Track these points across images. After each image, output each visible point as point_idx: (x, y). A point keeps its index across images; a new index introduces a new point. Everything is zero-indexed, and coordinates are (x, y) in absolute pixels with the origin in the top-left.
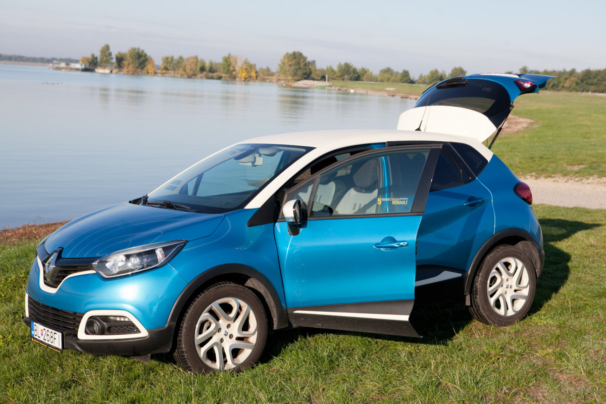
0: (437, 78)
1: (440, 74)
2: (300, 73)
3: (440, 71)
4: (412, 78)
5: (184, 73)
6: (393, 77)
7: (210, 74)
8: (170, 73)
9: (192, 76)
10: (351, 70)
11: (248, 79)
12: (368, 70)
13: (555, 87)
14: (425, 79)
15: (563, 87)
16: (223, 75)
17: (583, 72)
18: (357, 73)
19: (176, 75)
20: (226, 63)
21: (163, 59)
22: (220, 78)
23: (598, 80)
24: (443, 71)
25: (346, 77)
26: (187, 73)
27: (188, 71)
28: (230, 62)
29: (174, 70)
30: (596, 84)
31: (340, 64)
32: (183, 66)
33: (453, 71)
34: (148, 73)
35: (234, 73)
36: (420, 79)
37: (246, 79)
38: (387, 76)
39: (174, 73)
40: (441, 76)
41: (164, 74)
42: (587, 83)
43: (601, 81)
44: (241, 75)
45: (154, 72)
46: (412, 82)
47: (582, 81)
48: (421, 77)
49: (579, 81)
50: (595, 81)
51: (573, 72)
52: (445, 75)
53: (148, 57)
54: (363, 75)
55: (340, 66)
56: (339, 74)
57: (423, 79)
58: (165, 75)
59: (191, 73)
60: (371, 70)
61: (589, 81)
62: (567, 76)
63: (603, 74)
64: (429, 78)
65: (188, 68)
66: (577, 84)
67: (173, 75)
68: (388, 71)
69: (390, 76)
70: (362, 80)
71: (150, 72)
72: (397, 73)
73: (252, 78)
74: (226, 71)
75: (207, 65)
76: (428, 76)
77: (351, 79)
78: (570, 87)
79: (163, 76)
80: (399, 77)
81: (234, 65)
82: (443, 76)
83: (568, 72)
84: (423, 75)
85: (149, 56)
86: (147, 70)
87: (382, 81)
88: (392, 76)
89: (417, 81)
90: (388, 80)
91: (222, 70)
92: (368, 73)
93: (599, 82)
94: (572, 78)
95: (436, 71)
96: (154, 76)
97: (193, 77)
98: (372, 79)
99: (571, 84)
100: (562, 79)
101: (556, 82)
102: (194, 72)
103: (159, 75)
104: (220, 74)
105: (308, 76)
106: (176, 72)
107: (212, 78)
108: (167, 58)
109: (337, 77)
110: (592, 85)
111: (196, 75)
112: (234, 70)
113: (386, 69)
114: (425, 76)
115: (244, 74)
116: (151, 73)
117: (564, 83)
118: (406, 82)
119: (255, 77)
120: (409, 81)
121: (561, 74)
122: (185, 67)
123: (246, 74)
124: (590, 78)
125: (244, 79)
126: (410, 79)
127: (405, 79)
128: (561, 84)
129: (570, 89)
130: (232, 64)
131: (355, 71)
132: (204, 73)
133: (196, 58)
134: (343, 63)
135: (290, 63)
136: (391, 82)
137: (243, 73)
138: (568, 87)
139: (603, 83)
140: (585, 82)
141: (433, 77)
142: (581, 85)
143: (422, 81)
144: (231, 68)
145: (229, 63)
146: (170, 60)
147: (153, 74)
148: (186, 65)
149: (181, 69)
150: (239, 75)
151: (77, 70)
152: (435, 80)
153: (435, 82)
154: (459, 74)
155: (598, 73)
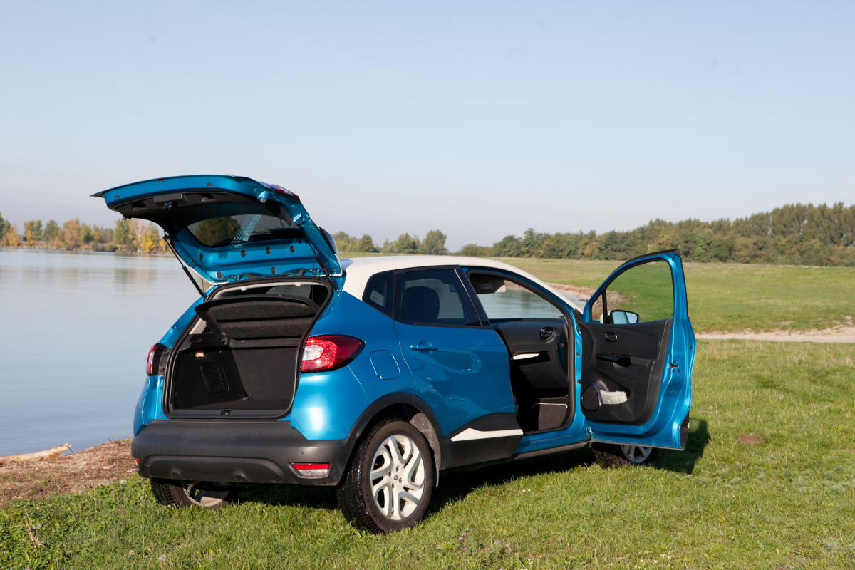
0: (409, 245)
1: (411, 241)
3: (412, 235)
4: (375, 246)
5: (61, 243)
6: (350, 245)
7: (100, 245)
8: (41, 244)
9: (74, 247)
11: (154, 251)
13: (571, 254)
14: (392, 247)
15: (583, 254)
16: (118, 246)
17: (605, 234)
19: (50, 247)
20: (121, 229)
21: (25, 225)
22: (114, 249)
23: (626, 245)
24: (415, 236)
26: (66, 244)
27: (67, 241)
28: (128, 227)
29: (47, 239)
30: (624, 250)
32: (60, 234)
33: (428, 236)
34: (8, 244)
35: (134, 242)
36: (385, 247)
37: (151, 250)
38: (342, 243)
39: (47, 244)
40: (414, 243)
41: (31, 245)
42: (612, 249)
43: (630, 246)
44: (145, 245)
45: (17, 243)
46: (376, 250)
47: (606, 247)
48: (386, 244)
49: (603, 247)
50: (623, 246)
51: (592, 235)
52: (419, 242)
53: (4, 222)
57: (389, 247)
58: (33, 247)
59: (73, 243)
61: (615, 247)
62: (588, 240)
63: (632, 238)
64: (398, 245)
65: (68, 236)
66: (600, 250)
67: (45, 247)
68: (342, 236)
69: (346, 244)
71: (11, 243)
72: (354, 238)
73: (160, 249)
74: (122, 239)
75: (93, 233)
76: (396, 242)
78: (591, 254)
79: (31, 248)
80: (358, 245)
81: (134, 231)
82: (416, 242)
83: (586, 236)
84: (389, 242)
85: (7, 221)
86: (7, 241)
88: (349, 243)
89: (382, 248)
90: (344, 248)
91: (115, 238)
93: (628, 247)
94: (594, 243)
95: (407, 236)
96: (18, 248)
97: (75, 249)
99: (593, 250)
100: (580, 244)
101: (572, 248)
102: (76, 241)
103: (25, 247)
104: (113, 244)
106: (49, 243)
107: (103, 250)
108: (32, 224)
110: (620, 251)
111: (78, 246)
112: (134, 239)
113: (339, 234)
114: (391, 243)
115: (149, 244)
116: (13, 244)
117: (584, 249)
118: (368, 250)
119: (164, 248)
120: (371, 250)
121: (579, 237)
122: (63, 235)
123: (151, 243)
124: (616, 243)
125: (148, 250)
126: (373, 248)
127: (367, 248)
128: (580, 251)
129: (591, 257)
130: (131, 230)
132: (92, 243)
133: (77, 222)
135: (212, 229)
136: (347, 251)
137: (147, 242)
138: (589, 254)
139: (633, 248)
140: (610, 247)
141: (402, 244)
142: (605, 251)
143: (388, 250)
144: (130, 236)
145: (126, 229)
146: (35, 226)
147: (16, 246)
148: (65, 232)
149: (57, 238)
150: (142, 245)
152: (406, 248)
153: (407, 250)
154: (437, 240)
155: (626, 236)
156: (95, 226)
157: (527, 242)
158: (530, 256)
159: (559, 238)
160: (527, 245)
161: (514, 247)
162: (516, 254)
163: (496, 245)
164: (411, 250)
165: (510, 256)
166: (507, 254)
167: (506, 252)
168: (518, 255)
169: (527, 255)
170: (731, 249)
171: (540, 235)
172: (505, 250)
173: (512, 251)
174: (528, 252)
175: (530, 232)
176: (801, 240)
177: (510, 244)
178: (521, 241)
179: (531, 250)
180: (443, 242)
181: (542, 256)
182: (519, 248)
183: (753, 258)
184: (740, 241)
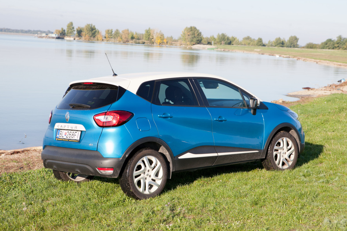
0: (280, 43)
1: (282, 41)
2: (195, 40)
3: (282, 38)
4: (264, 43)
5: (121, 40)
6: (252, 42)
7: (138, 41)
8: (112, 40)
9: (126, 42)
10: (226, 38)
11: (162, 44)
12: (236, 38)
14: (272, 43)
16: (146, 41)
18: (230, 40)
19: (116, 41)
20: (147, 34)
21: (106, 31)
22: (144, 43)
24: (283, 38)
25: (223, 42)
26: (123, 40)
27: (123, 39)
28: (150, 33)
29: (115, 38)
31: (219, 34)
32: (120, 35)
33: (290, 38)
34: (98, 40)
35: (153, 40)
36: (269, 44)
37: (160, 44)
38: (248, 41)
39: (115, 40)
40: (283, 42)
41: (108, 40)
44: (157, 41)
45: (102, 39)
46: (264, 45)
48: (269, 42)
52: (285, 41)
53: (96, 30)
54: (233, 41)
55: (219, 35)
56: (218, 40)
57: (271, 44)
58: (109, 41)
59: (126, 40)
60: (238, 38)
64: (275, 43)
65: (124, 37)
67: (114, 41)
68: (248, 38)
69: (250, 42)
70: (233, 44)
71: (99, 39)
72: (254, 39)
73: (164, 43)
74: (147, 38)
75: (135, 35)
76: (274, 41)
77: (226, 44)
79: (108, 42)
80: (256, 42)
81: (153, 35)
82: (284, 41)
84: (271, 41)
85: (98, 29)
86: (98, 38)
87: (245, 45)
88: (251, 42)
89: (267, 44)
90: (249, 44)
91: (144, 38)
92: (236, 40)
95: (279, 38)
96: (102, 41)
97: (126, 43)
98: (239, 43)
102: (127, 39)
103: (105, 41)
104: (144, 41)
105: (199, 42)
106: (116, 39)
107: (139, 43)
108: (108, 31)
109: (217, 42)
111: (128, 41)
112: (153, 38)
113: (247, 37)
114: (272, 42)
115: (159, 41)
116: (100, 40)
118: (260, 45)
119: (166, 43)
120: (262, 45)
122: (122, 36)
123: (160, 40)
125: (159, 44)
126: (263, 44)
127: (260, 44)
130: (151, 34)
131: (228, 39)
132: (134, 40)
133: (128, 30)
134: (220, 34)
135: (189, 34)
136: (250, 45)
137: (158, 40)
141: (277, 42)
143: (270, 45)
144: (151, 37)
145: (149, 34)
146: (110, 32)
147: (101, 41)
148: (122, 35)
149: (119, 37)
150: (156, 41)
151: (53, 38)
152: (279, 44)
153: (278, 45)
154: (294, 40)
156: (136, 32)
157: (338, 42)
158: (339, 49)
160: (338, 43)
161: (331, 44)
162: (332, 48)
163: (322, 43)
164: (281, 45)
165: (329, 49)
166: (328, 48)
167: (327, 47)
168: (333, 48)
169: (338, 48)
171: (345, 38)
172: (327, 46)
173: (330, 46)
174: (338, 47)
175: (340, 37)
177: (330, 43)
178: (335, 41)
179: (340, 46)
180: (297, 41)
181: (345, 49)
182: (334, 45)
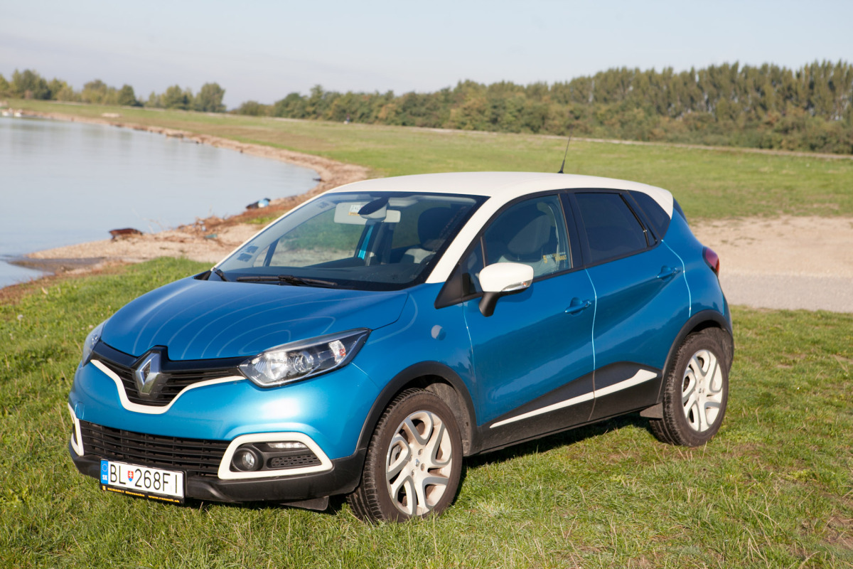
0: (178, 99)
1: (183, 94)
3: (184, 88)
4: (138, 98)
6: (107, 96)
10: (37, 82)
12: (65, 83)
13: (364, 118)
14: (159, 100)
15: (377, 117)
17: (404, 95)
18: (47, 87)
23: (427, 109)
24: (187, 88)
25: (28, 93)
30: (424, 115)
33: (203, 89)
36: (151, 100)
38: (96, 93)
40: (186, 97)
42: (411, 113)
43: (431, 110)
46: (139, 104)
47: (404, 109)
48: (152, 96)
49: (400, 110)
50: (423, 110)
51: (389, 96)
52: (191, 96)
54: (56, 91)
55: (17, 76)
56: (15, 88)
57: (156, 100)
60: (69, 83)
61: (414, 110)
62: (382, 101)
63: (434, 100)
64: (165, 99)
66: (397, 113)
68: (97, 85)
69: (101, 95)
70: (56, 99)
72: (113, 89)
76: (163, 95)
77: (36, 97)
78: (387, 119)
80: (117, 96)
82: (188, 96)
83: (382, 96)
84: (156, 94)
87: (89, 101)
88: (105, 93)
89: (146, 103)
90: (99, 100)
92: (64, 88)
93: (429, 111)
94: (390, 105)
95: (177, 89)
98: (72, 97)
99: (389, 114)
100: (374, 106)
101: (365, 110)
109: (13, 92)
110: (419, 115)
114: (158, 96)
117: (379, 111)
118: (128, 103)
120: (133, 103)
121: (373, 98)
124: (415, 105)
126: (135, 100)
127: (128, 100)
128: (374, 114)
129: (387, 121)
131: (42, 84)
134: (21, 70)
136: (103, 103)
138: (384, 117)
139: (434, 113)
140: (409, 111)
141: (171, 97)
142: (402, 115)
143: (154, 103)
152: (176, 102)
153: (175, 105)
154: (214, 94)
155: (427, 98)
157: (314, 101)
158: (316, 118)
159: (351, 97)
160: (313, 105)
161: (298, 106)
162: (300, 115)
163: (277, 104)
164: (182, 105)
165: (294, 117)
166: (290, 114)
167: (289, 112)
168: (303, 117)
169: (314, 116)
170: (544, 118)
171: (329, 93)
172: (289, 109)
173: (296, 112)
174: (314, 112)
175: (318, 90)
176: (623, 109)
177: (294, 102)
178: (307, 99)
179: (318, 111)
180: (221, 97)
181: (330, 119)
182: (304, 107)
183: (567, 129)
184: (555, 108)
